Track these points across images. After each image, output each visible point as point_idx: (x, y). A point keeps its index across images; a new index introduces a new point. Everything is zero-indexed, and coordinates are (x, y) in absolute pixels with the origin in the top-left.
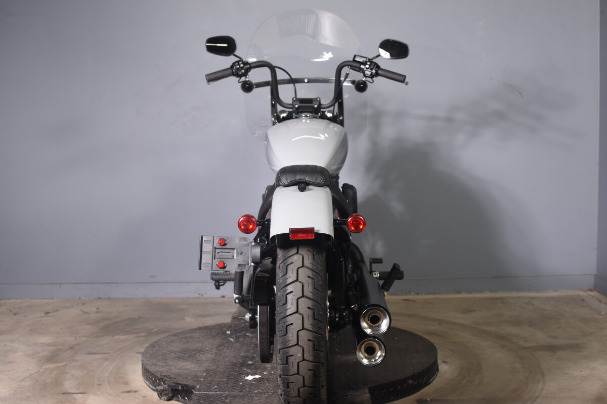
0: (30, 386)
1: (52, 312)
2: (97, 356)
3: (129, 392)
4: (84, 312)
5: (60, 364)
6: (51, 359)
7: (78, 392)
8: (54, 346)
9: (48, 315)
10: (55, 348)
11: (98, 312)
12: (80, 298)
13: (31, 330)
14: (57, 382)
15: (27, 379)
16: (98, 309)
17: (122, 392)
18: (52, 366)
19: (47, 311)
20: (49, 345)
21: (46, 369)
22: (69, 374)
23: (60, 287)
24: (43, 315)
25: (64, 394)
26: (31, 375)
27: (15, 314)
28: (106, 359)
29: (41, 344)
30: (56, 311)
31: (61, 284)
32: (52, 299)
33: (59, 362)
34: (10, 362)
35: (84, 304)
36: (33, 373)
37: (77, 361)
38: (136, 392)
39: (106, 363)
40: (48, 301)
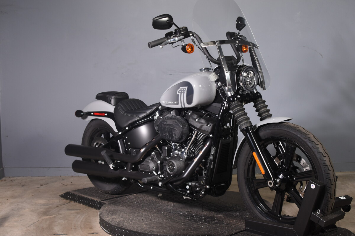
0: (34, 230)
1: (45, 185)
2: (73, 212)
3: (93, 233)
4: (63, 184)
5: (51, 217)
6: (45, 213)
7: (62, 233)
8: (48, 205)
9: (42, 186)
10: (48, 206)
11: (72, 185)
12: (61, 176)
13: (33, 195)
14: (50, 227)
15: (32, 226)
16: (72, 183)
17: (89, 234)
18: (46, 217)
19: (42, 184)
20: (44, 205)
21: (43, 219)
22: (57, 223)
23: (49, 170)
24: (39, 186)
25: (54, 234)
26: (34, 223)
27: (23, 186)
28: (78, 213)
29: (39, 204)
30: (47, 184)
31: (49, 168)
32: (44, 177)
33: (51, 215)
34: (21, 215)
35: (63, 180)
36: (35, 222)
37: (61, 214)
38: (97, 233)
39: (78, 216)
40: (42, 178)
